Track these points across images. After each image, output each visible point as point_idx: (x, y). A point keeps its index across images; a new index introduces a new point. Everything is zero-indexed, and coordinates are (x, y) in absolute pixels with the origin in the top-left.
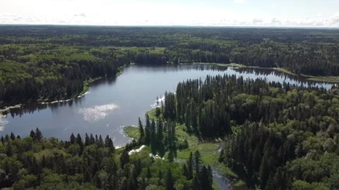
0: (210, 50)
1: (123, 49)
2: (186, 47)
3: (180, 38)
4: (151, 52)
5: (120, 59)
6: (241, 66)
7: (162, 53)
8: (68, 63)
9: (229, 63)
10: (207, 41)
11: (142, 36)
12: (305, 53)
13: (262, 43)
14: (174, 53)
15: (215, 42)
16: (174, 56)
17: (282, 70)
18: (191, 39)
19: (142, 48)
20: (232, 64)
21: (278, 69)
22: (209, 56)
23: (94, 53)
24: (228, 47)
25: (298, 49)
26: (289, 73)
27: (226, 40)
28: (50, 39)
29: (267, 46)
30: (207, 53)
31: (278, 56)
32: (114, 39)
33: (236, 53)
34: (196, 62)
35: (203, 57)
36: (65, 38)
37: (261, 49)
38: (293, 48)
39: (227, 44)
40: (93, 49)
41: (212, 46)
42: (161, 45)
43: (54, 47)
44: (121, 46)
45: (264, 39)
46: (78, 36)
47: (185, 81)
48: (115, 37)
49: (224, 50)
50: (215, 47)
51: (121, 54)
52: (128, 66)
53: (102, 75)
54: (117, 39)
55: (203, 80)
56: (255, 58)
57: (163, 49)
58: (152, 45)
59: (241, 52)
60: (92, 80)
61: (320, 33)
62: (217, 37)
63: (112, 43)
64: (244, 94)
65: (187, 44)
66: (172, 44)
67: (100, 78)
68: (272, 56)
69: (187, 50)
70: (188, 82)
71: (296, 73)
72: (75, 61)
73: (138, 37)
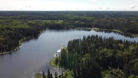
0: (83, 21)
1: (44, 21)
2: (73, 20)
3: (70, 16)
4: (56, 23)
5: (41, 26)
6: (98, 29)
7: (61, 23)
8: (13, 30)
9: (92, 27)
10: (81, 17)
11: (53, 15)
12: (126, 22)
13: (106, 18)
14: (67, 23)
15: (85, 17)
16: (67, 25)
17: (118, 31)
18: (74, 16)
19: (53, 21)
20: (94, 28)
21: (116, 30)
22: (83, 24)
23: (29, 24)
24: (91, 20)
25: (122, 21)
26: (121, 32)
27: (89, 16)
28: (12, 17)
29: (108, 19)
30: (82, 23)
31: (114, 24)
32: (40, 17)
33: (95, 23)
34: (77, 27)
35: (80, 24)
36: (18, 17)
37: (106, 21)
38: (120, 20)
39: (90, 18)
40: (30, 22)
41: (84, 20)
42: (61, 19)
43: (11, 21)
44: (43, 20)
45: (105, 16)
46: (25, 16)
47: (72, 40)
48: (41, 16)
49: (89, 21)
50: (85, 20)
51: (42, 24)
52: (45, 29)
53: (31, 35)
54: (42, 17)
55: (82, 39)
56: (104, 25)
57: (62, 21)
58: (57, 19)
59: (97, 22)
60: (25, 38)
61: (128, 13)
62: (85, 15)
63: (39, 19)
64: (105, 49)
65: (72, 18)
66: (66, 18)
67: (30, 37)
68: (112, 24)
69: (73, 21)
70: (74, 40)
71: (125, 32)
72: (17, 29)
73: (51, 16)
